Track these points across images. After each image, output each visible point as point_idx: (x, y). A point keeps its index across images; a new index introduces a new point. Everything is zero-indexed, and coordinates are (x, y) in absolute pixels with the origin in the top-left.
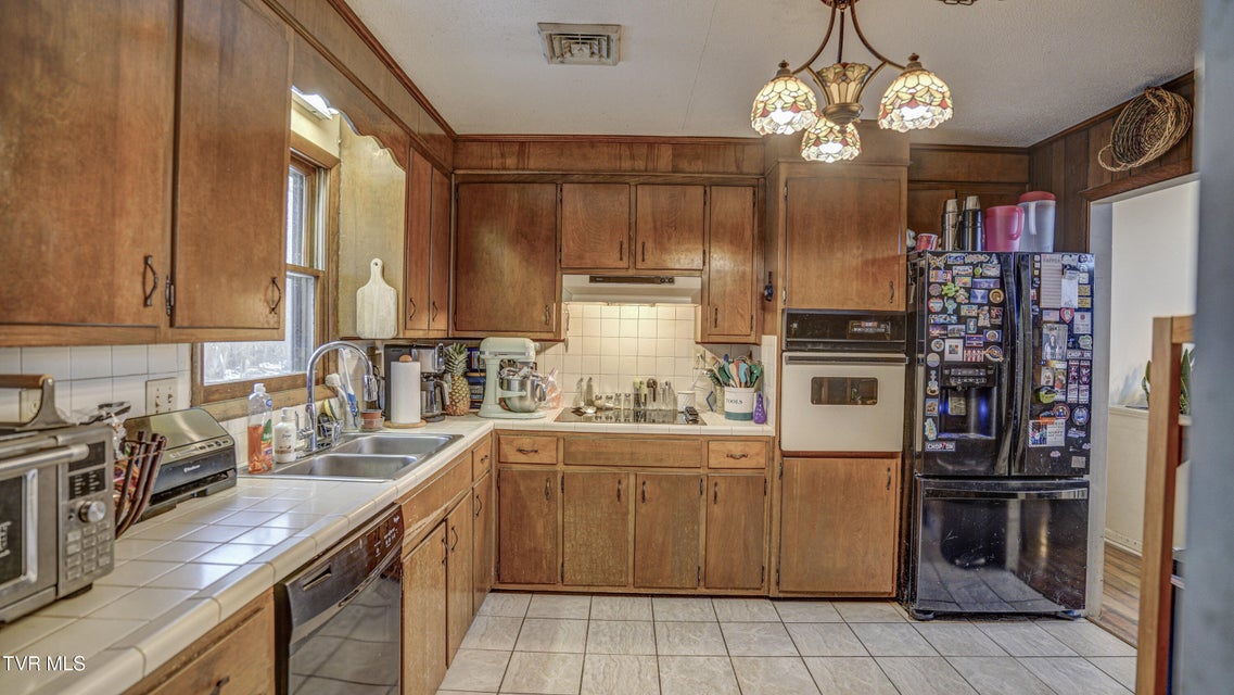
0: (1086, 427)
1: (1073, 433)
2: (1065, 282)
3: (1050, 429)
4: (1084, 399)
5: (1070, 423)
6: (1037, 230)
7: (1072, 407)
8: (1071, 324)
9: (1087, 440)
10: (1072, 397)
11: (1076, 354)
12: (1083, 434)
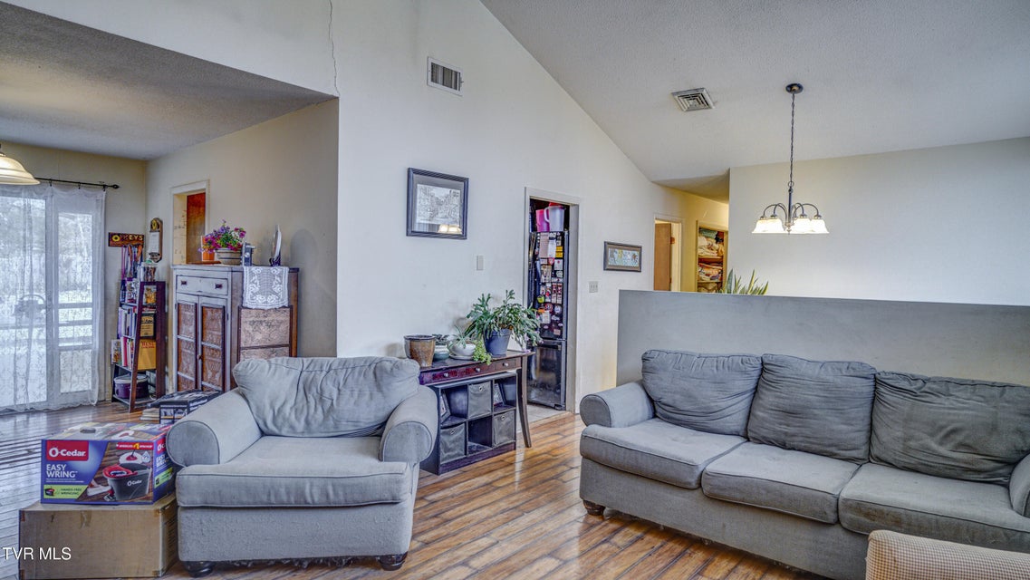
0: (561, 316)
1: (554, 318)
2: (550, 245)
3: (544, 315)
4: (559, 301)
5: (553, 313)
6: (535, 213)
7: (554, 305)
8: (553, 265)
9: (561, 321)
10: (554, 301)
11: (556, 280)
12: (558, 319)
